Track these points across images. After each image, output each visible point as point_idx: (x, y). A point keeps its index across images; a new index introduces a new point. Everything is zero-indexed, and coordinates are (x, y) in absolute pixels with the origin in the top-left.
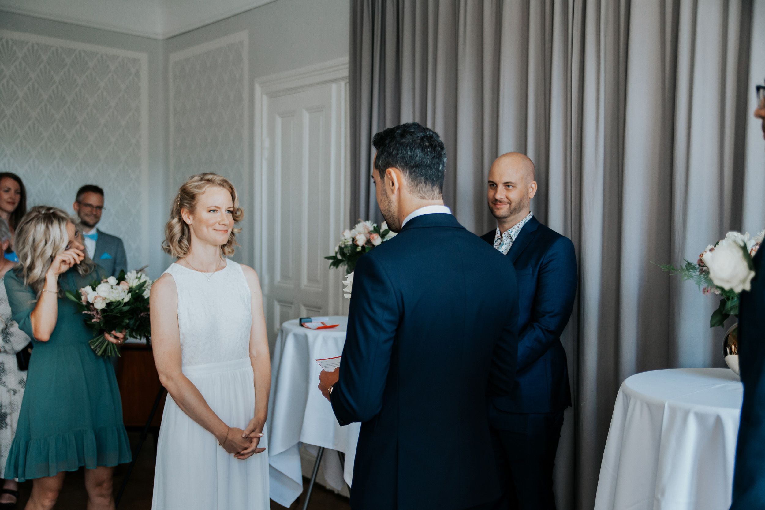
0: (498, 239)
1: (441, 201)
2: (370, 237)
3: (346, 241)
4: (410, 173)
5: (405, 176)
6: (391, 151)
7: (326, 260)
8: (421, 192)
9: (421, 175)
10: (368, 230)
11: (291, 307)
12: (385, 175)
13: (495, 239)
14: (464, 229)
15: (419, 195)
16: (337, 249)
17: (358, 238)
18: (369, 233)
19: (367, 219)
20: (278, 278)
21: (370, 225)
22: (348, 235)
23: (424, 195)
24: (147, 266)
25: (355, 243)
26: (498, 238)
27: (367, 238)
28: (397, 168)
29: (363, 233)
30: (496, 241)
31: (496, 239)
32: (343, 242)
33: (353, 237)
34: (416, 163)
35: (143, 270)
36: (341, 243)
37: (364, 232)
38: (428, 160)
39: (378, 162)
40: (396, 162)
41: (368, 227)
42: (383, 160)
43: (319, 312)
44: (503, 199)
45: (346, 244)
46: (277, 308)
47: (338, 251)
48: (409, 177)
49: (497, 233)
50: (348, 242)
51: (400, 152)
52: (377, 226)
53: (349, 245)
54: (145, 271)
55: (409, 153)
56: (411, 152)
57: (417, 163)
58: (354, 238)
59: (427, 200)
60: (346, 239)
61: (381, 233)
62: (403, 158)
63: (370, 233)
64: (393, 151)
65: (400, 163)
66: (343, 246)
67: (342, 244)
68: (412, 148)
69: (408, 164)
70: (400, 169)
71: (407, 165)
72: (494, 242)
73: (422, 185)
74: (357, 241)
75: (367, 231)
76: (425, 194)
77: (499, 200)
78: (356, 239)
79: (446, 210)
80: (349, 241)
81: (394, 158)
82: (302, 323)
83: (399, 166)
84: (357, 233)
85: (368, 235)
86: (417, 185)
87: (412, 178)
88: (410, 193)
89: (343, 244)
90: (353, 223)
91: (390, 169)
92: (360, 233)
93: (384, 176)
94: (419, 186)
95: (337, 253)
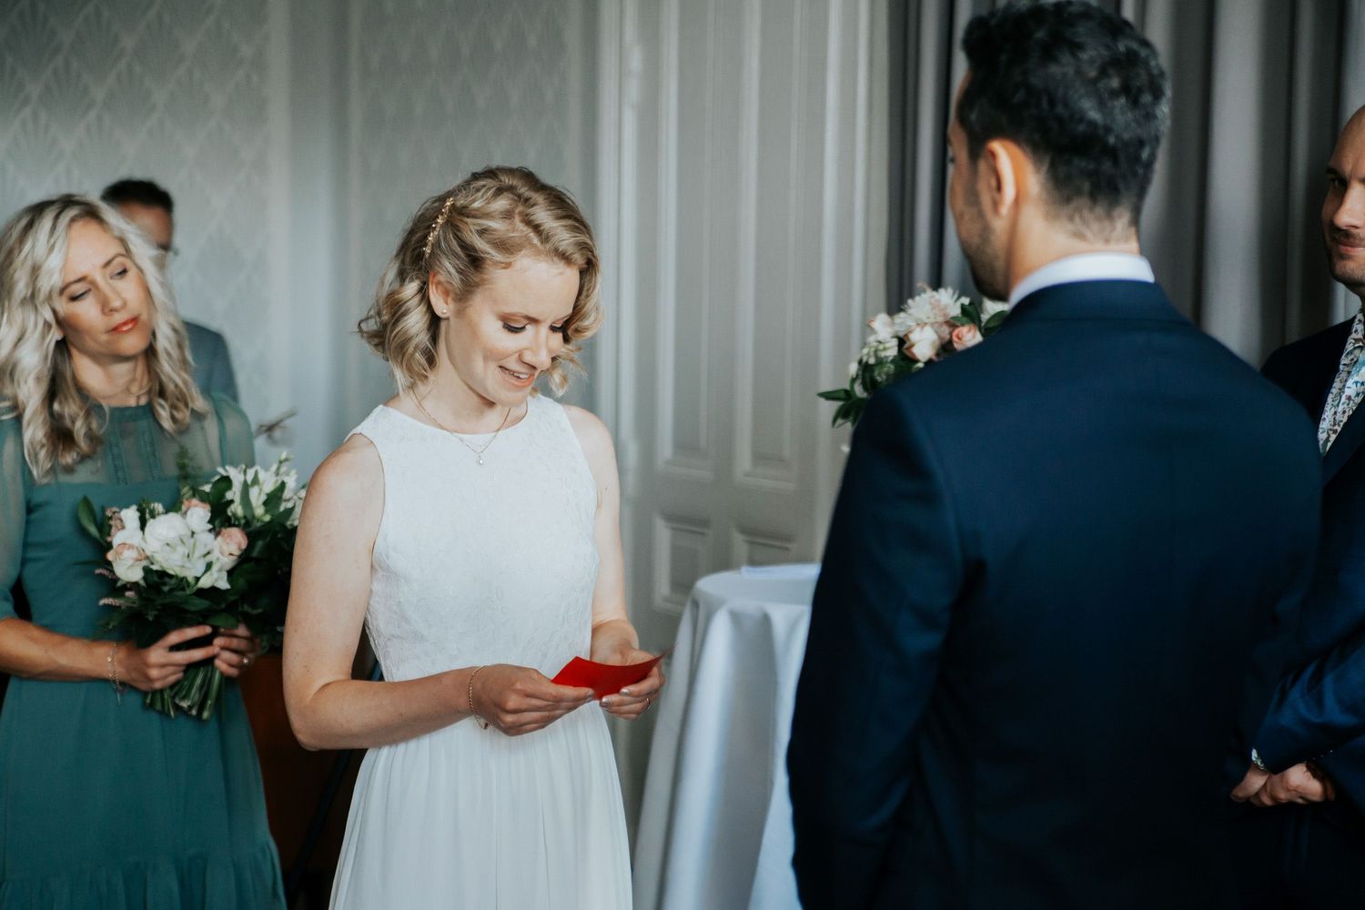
0: (1355, 348)
2: (951, 334)
3: (881, 347)
4: (1053, 166)
5: (1038, 171)
8: (1077, 220)
10: (945, 315)
11: (703, 534)
12: (983, 160)
13: (1347, 347)
15: (1071, 227)
16: (853, 368)
17: (914, 337)
18: (947, 323)
19: (937, 283)
20: (665, 449)
21: (948, 301)
22: (884, 329)
23: (1083, 228)
24: (292, 414)
25: (906, 352)
26: (1357, 345)
27: (940, 338)
28: (1018, 145)
29: (932, 325)
30: (1348, 354)
31: (1349, 347)
32: (872, 350)
33: (901, 334)
35: (281, 424)
36: (865, 351)
37: (932, 320)
41: (946, 307)
43: (787, 549)
44: (1356, 227)
45: (883, 354)
46: (663, 535)
47: (857, 375)
48: (1048, 175)
49: (1356, 331)
50: (885, 349)
52: (971, 304)
53: (890, 359)
54: (284, 427)
58: (905, 339)
59: (1091, 243)
60: (880, 342)
61: (983, 324)
63: (952, 324)
65: (1030, 134)
66: (872, 361)
67: (868, 354)
70: (1029, 150)
72: (1343, 357)
73: (1081, 202)
74: (912, 346)
75: (940, 319)
76: (1088, 225)
77: (1345, 228)
78: (909, 340)
80: (888, 345)
83: (1025, 140)
84: (912, 323)
85: (945, 330)
86: (1068, 202)
87: (1056, 181)
88: (1046, 219)
89: (872, 354)
90: (897, 301)
91: (998, 145)
92: (921, 324)
93: (980, 161)
94: (1072, 204)
95: (853, 380)
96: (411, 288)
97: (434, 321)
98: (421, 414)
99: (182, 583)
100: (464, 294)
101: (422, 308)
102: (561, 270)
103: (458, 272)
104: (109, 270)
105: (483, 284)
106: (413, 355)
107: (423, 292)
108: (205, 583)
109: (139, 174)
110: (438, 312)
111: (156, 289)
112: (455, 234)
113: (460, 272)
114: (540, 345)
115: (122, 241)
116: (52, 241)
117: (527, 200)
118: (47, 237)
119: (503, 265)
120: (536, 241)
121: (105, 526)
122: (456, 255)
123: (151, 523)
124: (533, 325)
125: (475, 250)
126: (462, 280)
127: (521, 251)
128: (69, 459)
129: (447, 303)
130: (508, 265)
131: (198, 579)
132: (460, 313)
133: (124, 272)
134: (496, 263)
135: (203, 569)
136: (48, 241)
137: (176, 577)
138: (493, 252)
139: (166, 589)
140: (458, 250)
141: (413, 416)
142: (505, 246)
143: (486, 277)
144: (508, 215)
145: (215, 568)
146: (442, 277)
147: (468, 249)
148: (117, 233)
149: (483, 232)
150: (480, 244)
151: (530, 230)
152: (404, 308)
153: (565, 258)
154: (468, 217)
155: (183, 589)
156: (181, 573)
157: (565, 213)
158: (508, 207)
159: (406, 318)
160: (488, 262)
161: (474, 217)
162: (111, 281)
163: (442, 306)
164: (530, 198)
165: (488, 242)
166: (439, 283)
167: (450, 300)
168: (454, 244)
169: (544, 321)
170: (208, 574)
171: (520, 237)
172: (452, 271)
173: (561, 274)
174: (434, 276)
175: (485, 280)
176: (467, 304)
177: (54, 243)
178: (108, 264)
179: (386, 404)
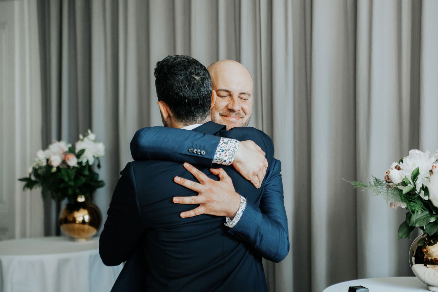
3: (40, 162)
7: (20, 182)
8: (184, 121)
10: (63, 151)
15: (183, 123)
17: (52, 158)
21: (64, 146)
22: (42, 156)
23: (186, 123)
25: (50, 164)
27: (62, 159)
29: (58, 154)
45: (41, 165)
47: (32, 173)
52: (72, 146)
58: (49, 159)
61: (76, 154)
63: (65, 154)
67: (36, 165)
73: (184, 117)
76: (188, 122)
80: (43, 162)
84: (51, 154)
85: (63, 156)
88: (176, 122)
90: (46, 144)
92: (55, 154)
94: (181, 117)
95: (30, 175)
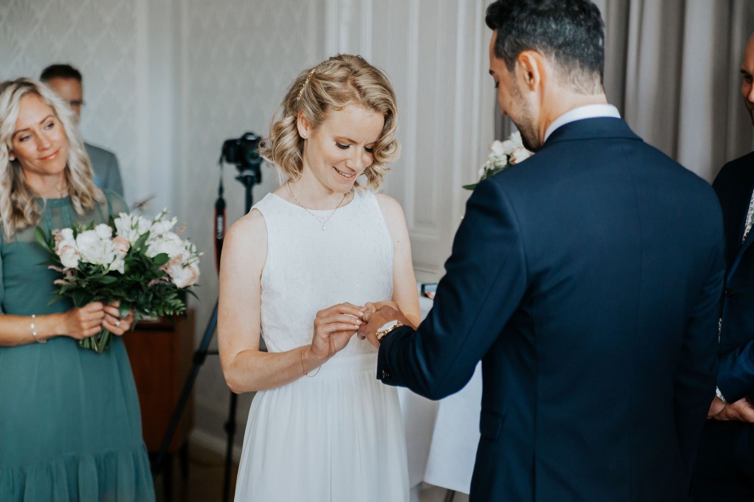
1: (602, 97)
3: (497, 160)
4: (557, 55)
5: (550, 61)
6: (524, 26)
7: (465, 190)
8: (576, 82)
9: (574, 56)
12: (517, 64)
14: (641, 140)
15: (573, 86)
16: (482, 173)
22: (498, 150)
23: (580, 87)
28: (536, 51)
32: (493, 162)
33: (509, 153)
34: (565, 39)
35: (147, 202)
36: (488, 162)
38: (582, 33)
39: (501, 46)
40: (535, 42)
42: (511, 43)
48: (556, 62)
50: (499, 161)
51: (539, 25)
54: (149, 204)
55: (554, 26)
56: (557, 24)
57: (567, 39)
58: (510, 155)
59: (585, 95)
60: (496, 157)
62: (545, 33)
64: (527, 27)
65: (541, 43)
66: (492, 168)
68: (557, 17)
69: (553, 43)
70: (542, 52)
71: (551, 43)
73: (577, 71)
74: (514, 158)
76: (582, 85)
78: (513, 155)
79: (612, 112)
80: (501, 159)
81: (531, 36)
82: (426, 292)
83: (539, 47)
86: (570, 72)
87: (561, 63)
88: (560, 86)
89: (492, 164)
91: (526, 54)
93: (515, 66)
94: (573, 73)
96: (289, 120)
97: (300, 141)
98: (291, 198)
99: (100, 269)
100: (315, 125)
101: (294, 132)
102: (371, 114)
103: (313, 111)
104: (43, 124)
105: (326, 119)
106: (288, 160)
107: (294, 123)
108: (113, 267)
109: (63, 61)
110: (302, 136)
111: (70, 134)
112: (313, 89)
113: (314, 111)
114: (357, 158)
115: (52, 108)
116: (10, 108)
117: (356, 72)
118: (7, 105)
119: (338, 109)
120: (358, 95)
121: (51, 241)
122: (313, 102)
123: (79, 236)
124: (354, 145)
125: (323, 99)
126: (314, 116)
127: (348, 100)
128: (21, 224)
129: (306, 129)
130: (341, 109)
131: (109, 265)
132: (313, 135)
133: (51, 125)
134: (334, 108)
135: (112, 258)
136: (8, 107)
137: (97, 265)
138: (332, 100)
139: (91, 272)
140: (314, 99)
141: (288, 200)
142: (340, 98)
143: (327, 114)
144: (343, 80)
145: (118, 257)
146: (304, 115)
147: (318, 97)
148: (48, 103)
149: (328, 89)
150: (326, 96)
151: (355, 89)
152: (283, 131)
153: (374, 106)
154: (320, 79)
155: (101, 272)
156: (100, 263)
157: (377, 82)
158: (345, 75)
159: (283, 138)
160: (330, 106)
161: (324, 79)
162: (44, 131)
163: (304, 133)
164: (358, 72)
165: (331, 95)
166: (303, 118)
167: (308, 128)
168: (312, 94)
169: (360, 143)
170: (115, 261)
171: (348, 93)
172: (311, 111)
173: (371, 116)
174: (300, 114)
175: (327, 116)
176: (317, 130)
177: (11, 109)
178: (42, 122)
179: (272, 192)
